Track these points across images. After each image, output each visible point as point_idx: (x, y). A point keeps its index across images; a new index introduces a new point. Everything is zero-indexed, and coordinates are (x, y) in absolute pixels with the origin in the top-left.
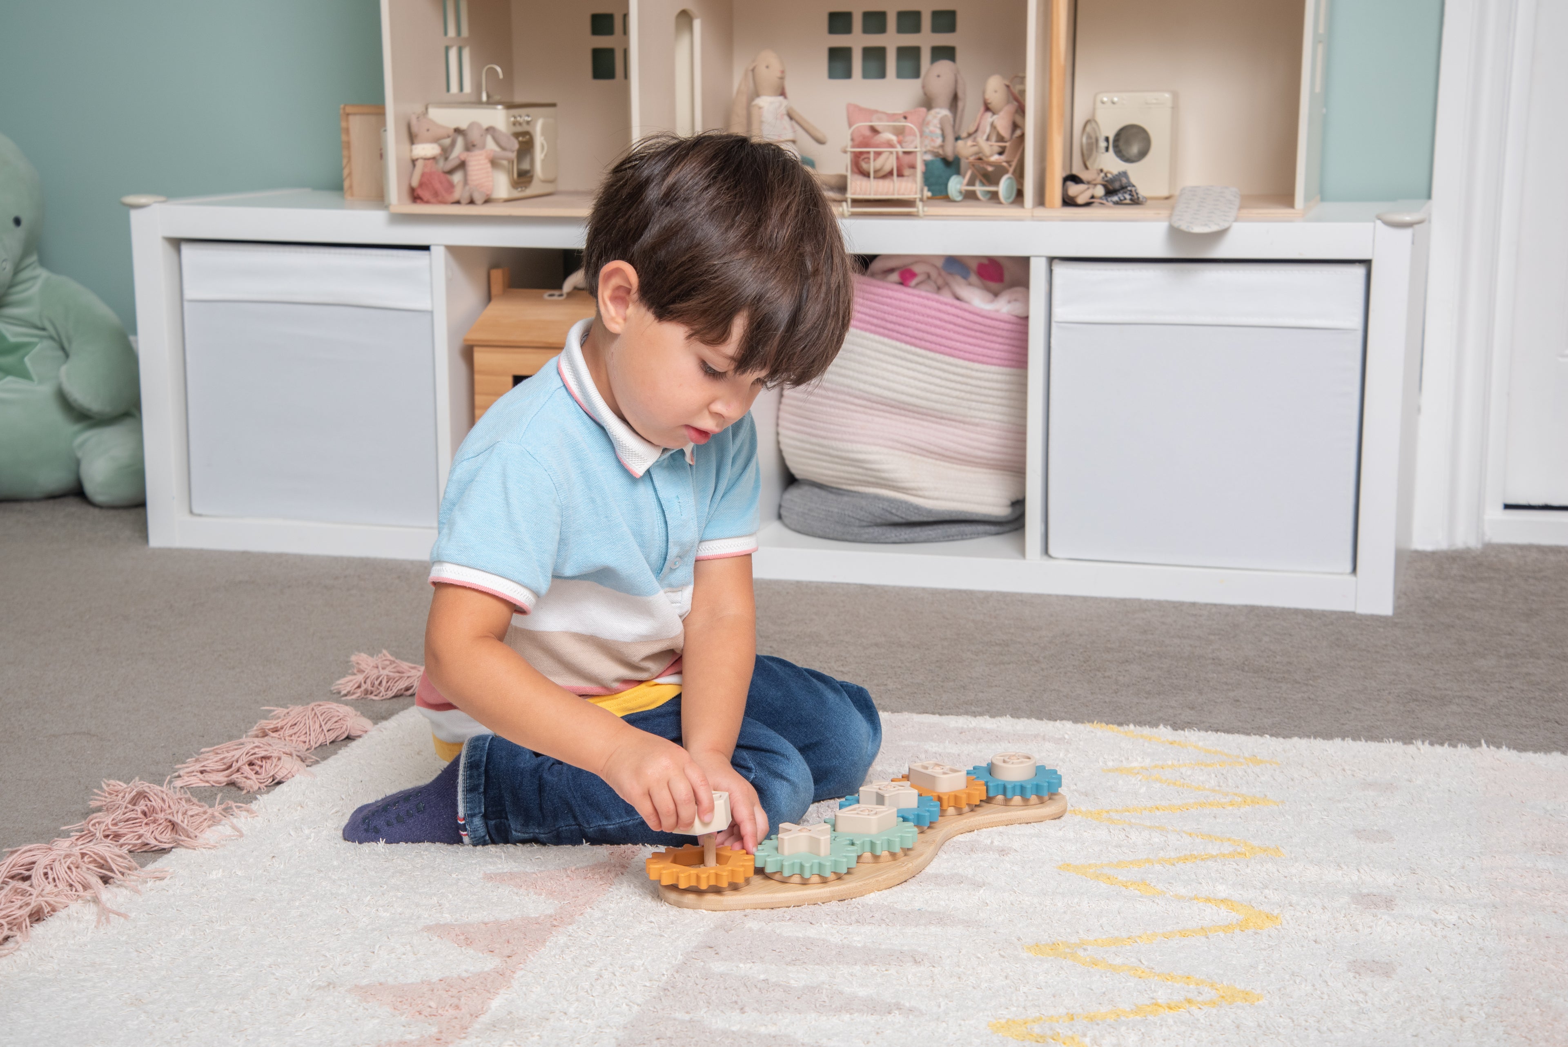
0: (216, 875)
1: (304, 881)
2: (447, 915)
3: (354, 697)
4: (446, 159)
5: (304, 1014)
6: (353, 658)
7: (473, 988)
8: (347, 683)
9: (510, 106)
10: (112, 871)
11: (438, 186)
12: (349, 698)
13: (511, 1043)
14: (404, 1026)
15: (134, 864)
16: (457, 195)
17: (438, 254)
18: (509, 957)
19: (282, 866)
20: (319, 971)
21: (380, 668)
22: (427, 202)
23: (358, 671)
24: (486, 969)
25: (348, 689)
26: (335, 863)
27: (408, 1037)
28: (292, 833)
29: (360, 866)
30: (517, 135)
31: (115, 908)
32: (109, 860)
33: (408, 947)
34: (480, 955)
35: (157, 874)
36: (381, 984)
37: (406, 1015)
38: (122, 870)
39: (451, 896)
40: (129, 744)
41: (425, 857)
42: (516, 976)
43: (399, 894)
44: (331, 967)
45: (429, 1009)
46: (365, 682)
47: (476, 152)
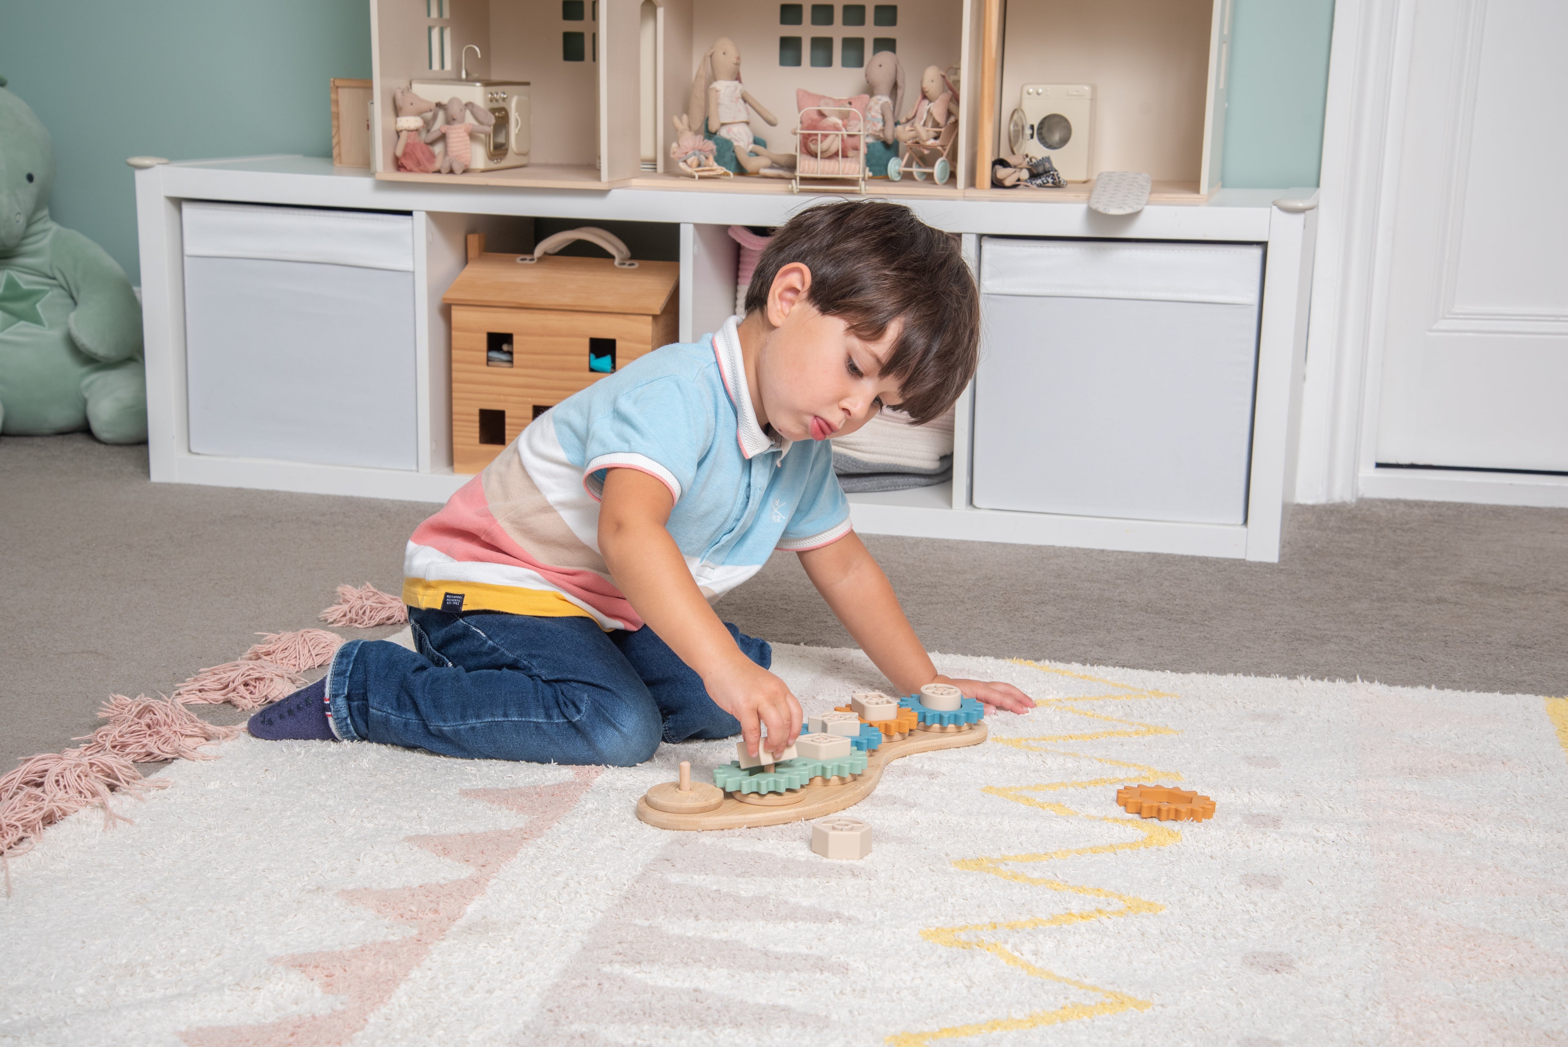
0: (213, 786)
1: (294, 793)
2: (426, 827)
3: (339, 624)
4: (428, 131)
5: (296, 915)
6: (339, 589)
7: (450, 894)
8: (333, 612)
9: (487, 84)
10: (118, 779)
11: (420, 155)
12: (335, 625)
13: (486, 945)
14: (387, 928)
15: (139, 774)
16: (438, 165)
17: (420, 218)
18: (483, 866)
19: (274, 779)
20: (309, 876)
21: (364, 599)
22: (411, 171)
23: (344, 601)
24: (462, 877)
25: (335, 617)
26: (323, 777)
27: (391, 938)
28: (284, 750)
29: (346, 780)
30: (493, 111)
31: (121, 814)
32: (116, 770)
33: (391, 856)
34: (457, 864)
35: (159, 784)
36: (366, 889)
37: (389, 918)
38: (127, 779)
39: (430, 810)
40: (133, 663)
41: (406, 773)
42: (490, 883)
43: (382, 807)
44: (320, 872)
45: (410, 913)
46: (350, 612)
47: (456, 126)
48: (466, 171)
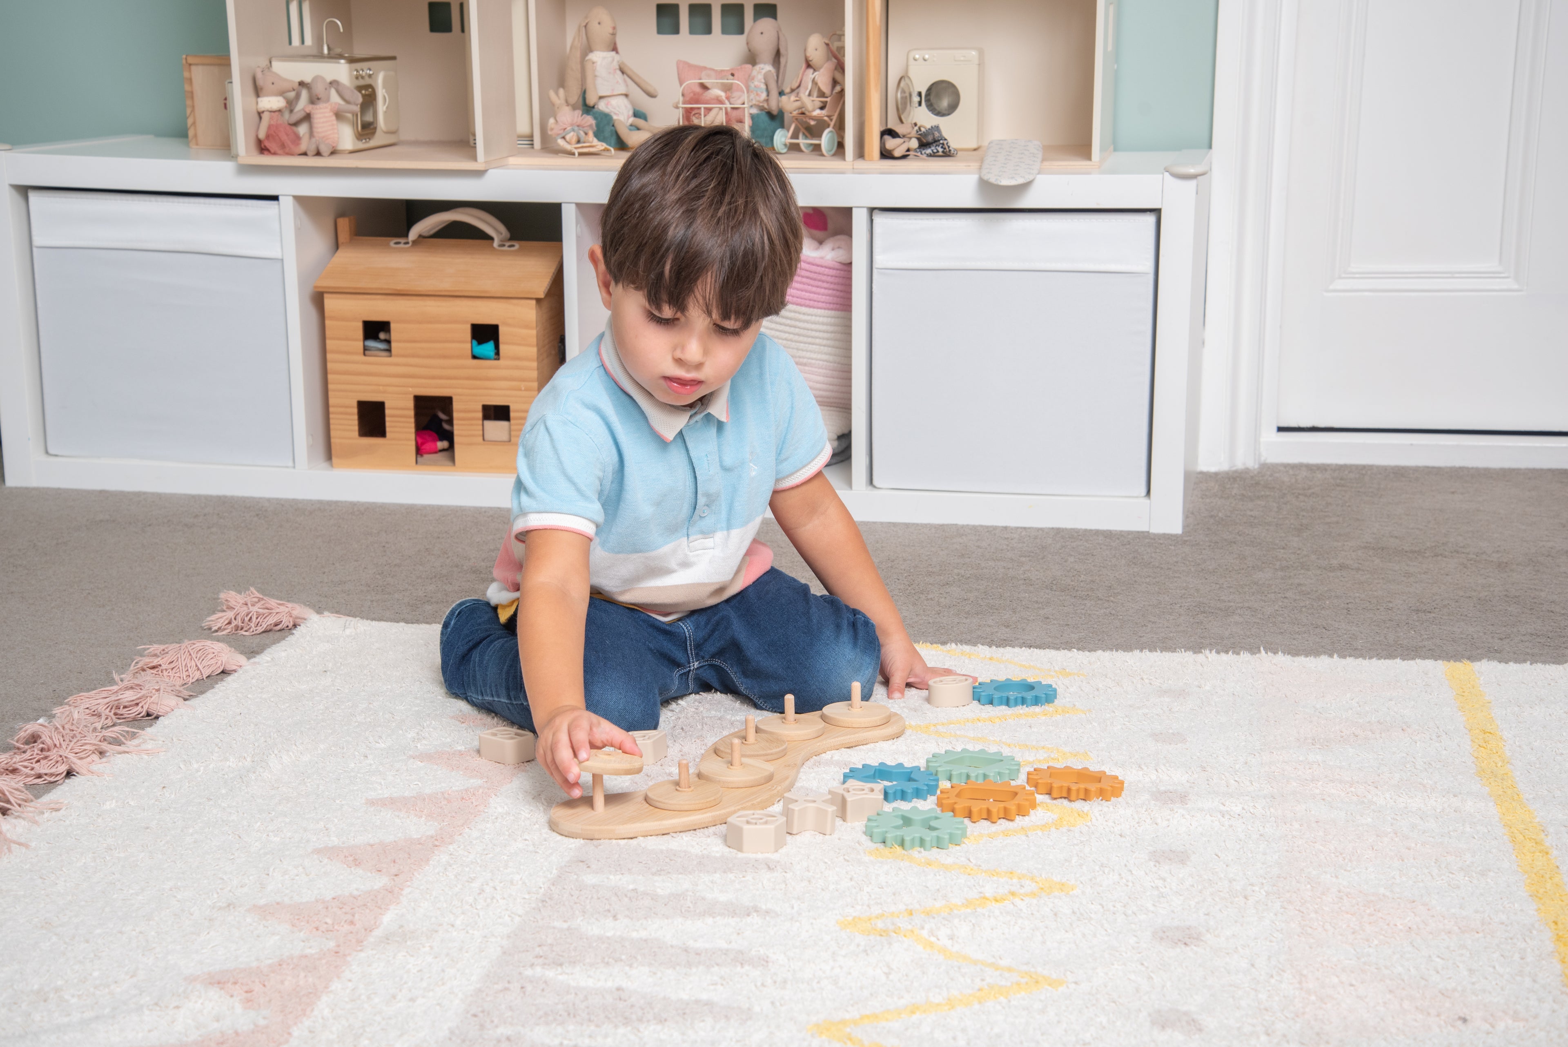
0: (109, 805)
1: (195, 809)
2: (334, 839)
3: (224, 633)
4: (291, 111)
5: (208, 933)
6: (222, 596)
7: (364, 905)
8: (217, 620)
9: (352, 60)
10: (8, 802)
11: (284, 138)
12: (220, 634)
13: (405, 954)
14: (303, 941)
15: (31, 797)
16: (303, 147)
17: (287, 203)
18: (396, 875)
19: (173, 796)
20: (218, 893)
21: (250, 605)
22: (275, 154)
23: (227, 608)
24: (376, 887)
25: (219, 625)
26: (224, 791)
27: (308, 951)
28: (182, 766)
29: (248, 793)
30: (359, 88)
31: (15, 838)
32: (7, 793)
33: (301, 869)
34: (369, 874)
35: (52, 806)
36: (278, 903)
37: (304, 931)
38: (19, 802)
39: (336, 821)
40: (9, 681)
41: (308, 784)
42: (404, 892)
43: (287, 820)
44: (229, 889)
45: (325, 926)
46: (235, 619)
47: (321, 105)
48: (334, 152)
